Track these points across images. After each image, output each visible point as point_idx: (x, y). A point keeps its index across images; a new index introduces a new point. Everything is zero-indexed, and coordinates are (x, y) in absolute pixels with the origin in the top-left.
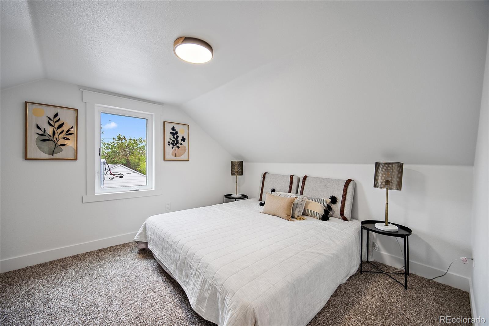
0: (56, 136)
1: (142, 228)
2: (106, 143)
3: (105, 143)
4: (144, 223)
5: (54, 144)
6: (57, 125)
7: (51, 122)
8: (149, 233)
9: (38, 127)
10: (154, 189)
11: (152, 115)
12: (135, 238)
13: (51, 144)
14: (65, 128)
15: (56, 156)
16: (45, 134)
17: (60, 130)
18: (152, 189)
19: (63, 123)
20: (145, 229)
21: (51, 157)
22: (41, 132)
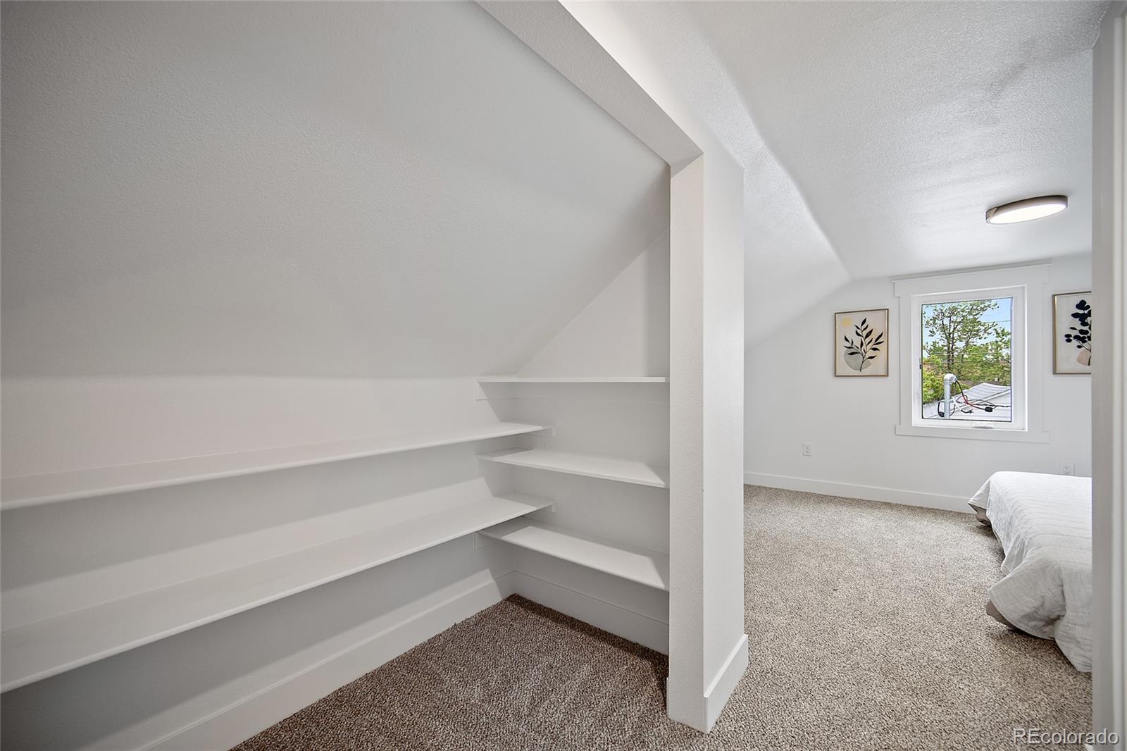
0: (864, 347)
1: (983, 487)
2: (1005, 331)
3: (1003, 331)
4: (988, 481)
5: (862, 357)
6: (865, 333)
7: (859, 331)
8: (992, 497)
9: (846, 340)
10: (1026, 430)
11: (1023, 287)
12: (971, 501)
13: (858, 358)
14: (874, 336)
15: (864, 372)
16: (853, 346)
17: (868, 340)
18: (1024, 429)
19: (872, 331)
20: (988, 489)
21: (858, 373)
22: (849, 345)
